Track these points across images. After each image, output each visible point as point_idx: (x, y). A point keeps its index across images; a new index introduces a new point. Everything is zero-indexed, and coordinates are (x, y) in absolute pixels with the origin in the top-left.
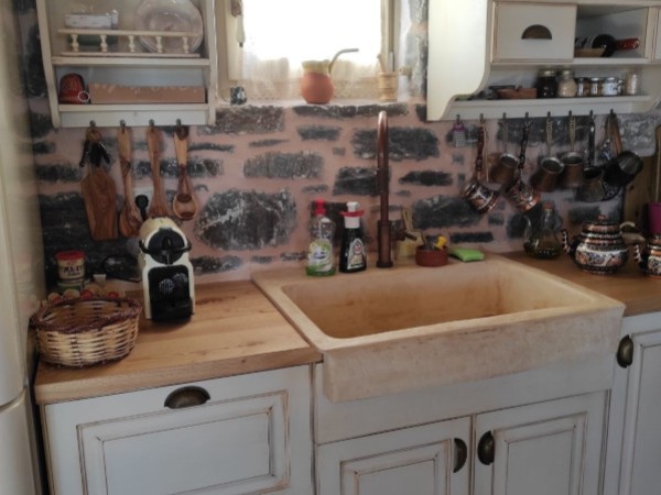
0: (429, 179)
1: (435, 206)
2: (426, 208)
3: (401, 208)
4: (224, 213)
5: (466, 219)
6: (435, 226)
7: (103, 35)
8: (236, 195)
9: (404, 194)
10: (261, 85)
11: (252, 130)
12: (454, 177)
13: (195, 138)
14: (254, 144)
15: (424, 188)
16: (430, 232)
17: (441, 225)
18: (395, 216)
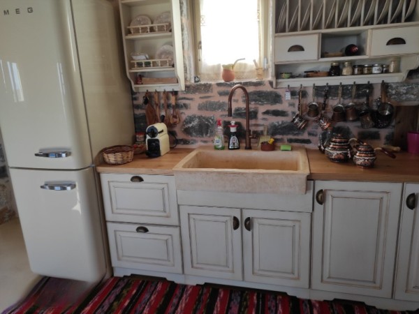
0: (276, 113)
1: (280, 125)
2: (275, 126)
3: (263, 125)
4: (191, 123)
5: (297, 132)
6: (280, 134)
7: (143, 62)
8: (195, 117)
9: (264, 119)
10: (208, 75)
11: (200, 92)
12: (290, 113)
13: (180, 95)
14: (201, 98)
15: (274, 117)
16: (278, 137)
17: (283, 134)
18: (261, 129)
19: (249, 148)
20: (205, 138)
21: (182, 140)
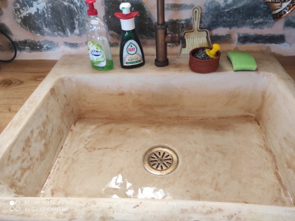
1: (228, 6)
4: (31, 6)
5: (261, 20)
6: (225, 26)
16: (221, 31)
17: (230, 26)
18: (184, 15)
19: (162, 62)
20: (71, 38)
21: (25, 43)
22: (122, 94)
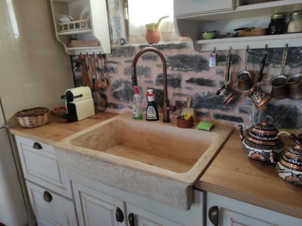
0: (202, 82)
1: (205, 97)
2: (199, 97)
3: (187, 95)
4: (118, 88)
5: (226, 107)
6: (206, 108)
7: (68, 23)
8: (121, 81)
9: (187, 88)
11: (125, 56)
12: (217, 83)
14: (126, 62)
15: (200, 87)
16: (204, 110)
17: (209, 107)
18: (184, 99)
19: (167, 121)
20: (131, 104)
21: (111, 104)
22: (142, 133)
